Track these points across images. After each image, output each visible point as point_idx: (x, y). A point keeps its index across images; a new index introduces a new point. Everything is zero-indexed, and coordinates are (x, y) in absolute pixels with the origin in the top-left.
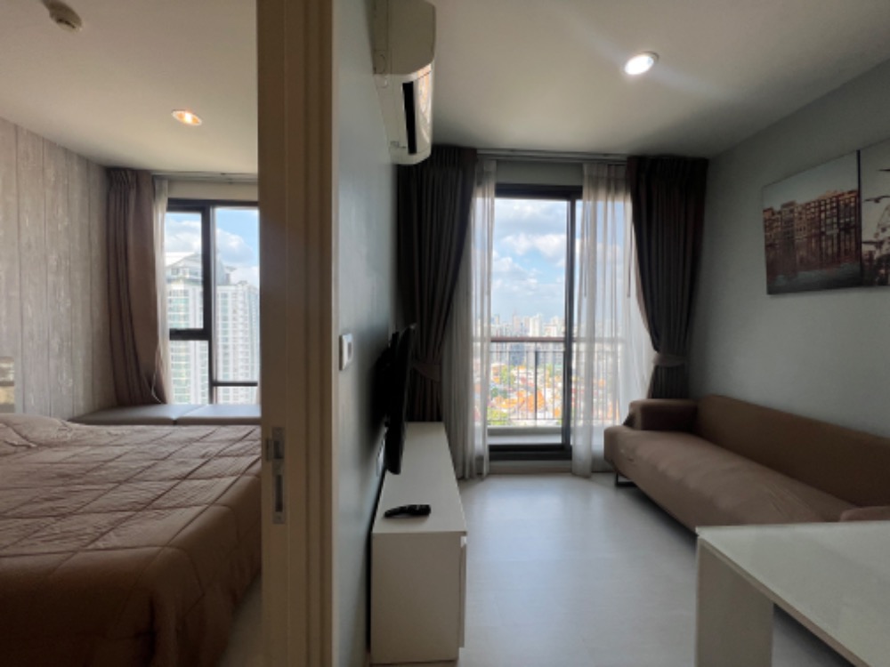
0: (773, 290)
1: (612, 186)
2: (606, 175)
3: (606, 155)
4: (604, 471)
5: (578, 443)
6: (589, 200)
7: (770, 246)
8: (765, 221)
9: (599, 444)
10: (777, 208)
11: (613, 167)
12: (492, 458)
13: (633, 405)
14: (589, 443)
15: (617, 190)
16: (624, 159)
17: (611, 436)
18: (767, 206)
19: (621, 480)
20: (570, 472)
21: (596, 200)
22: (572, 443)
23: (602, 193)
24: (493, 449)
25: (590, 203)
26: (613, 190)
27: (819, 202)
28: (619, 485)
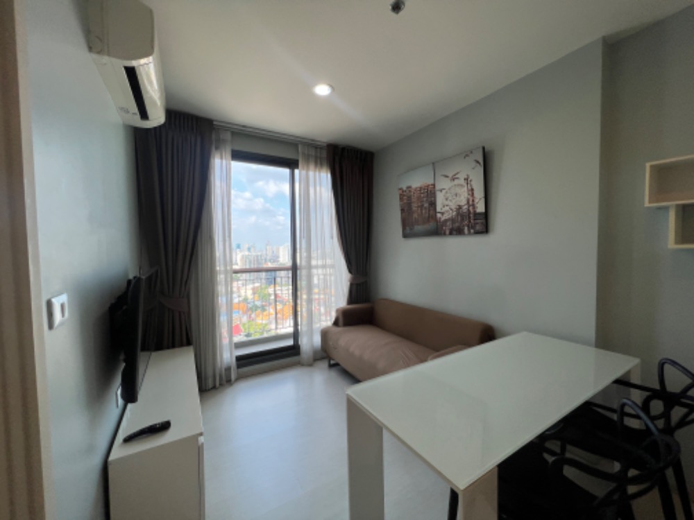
0: (405, 236)
1: (318, 162)
2: (313, 154)
3: (313, 140)
4: (322, 358)
5: (305, 343)
6: (304, 169)
7: (402, 210)
8: (401, 195)
9: (317, 340)
10: (405, 189)
11: (319, 150)
12: (239, 366)
13: (337, 311)
14: (311, 342)
15: (321, 165)
16: (325, 145)
17: (325, 334)
18: (400, 187)
19: (332, 362)
20: (300, 364)
21: (308, 169)
22: (300, 343)
23: (312, 166)
24: (239, 359)
25: (304, 172)
26: (319, 165)
27: (421, 188)
28: (331, 366)
